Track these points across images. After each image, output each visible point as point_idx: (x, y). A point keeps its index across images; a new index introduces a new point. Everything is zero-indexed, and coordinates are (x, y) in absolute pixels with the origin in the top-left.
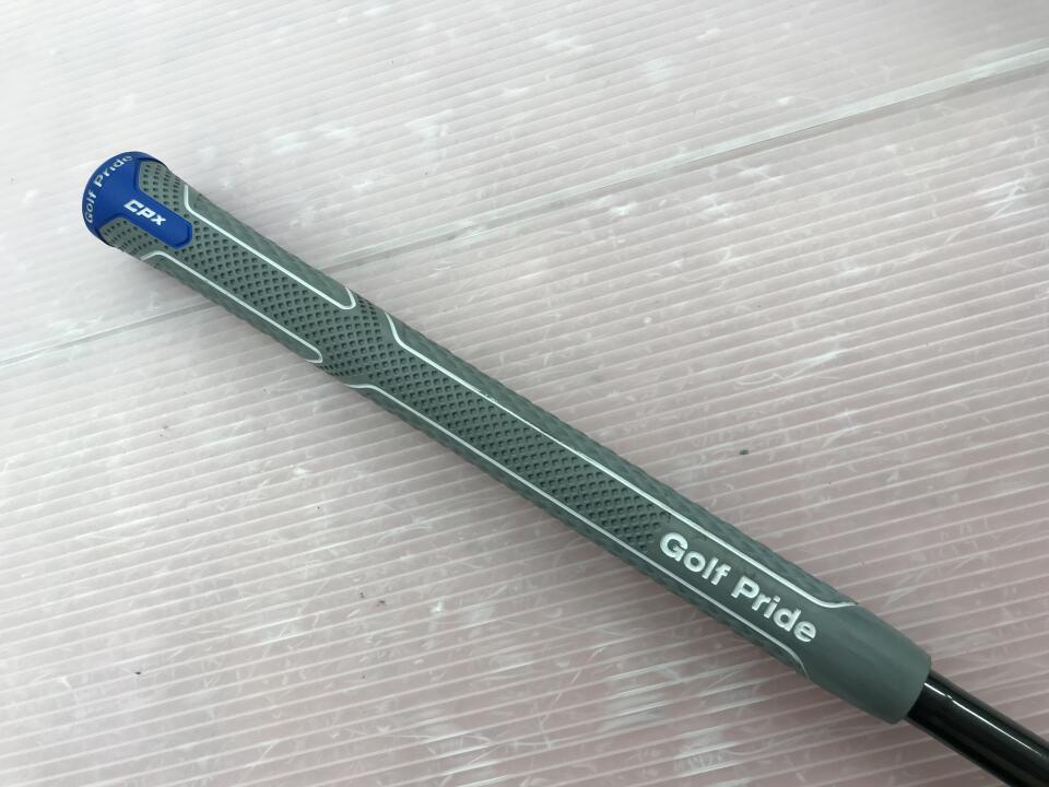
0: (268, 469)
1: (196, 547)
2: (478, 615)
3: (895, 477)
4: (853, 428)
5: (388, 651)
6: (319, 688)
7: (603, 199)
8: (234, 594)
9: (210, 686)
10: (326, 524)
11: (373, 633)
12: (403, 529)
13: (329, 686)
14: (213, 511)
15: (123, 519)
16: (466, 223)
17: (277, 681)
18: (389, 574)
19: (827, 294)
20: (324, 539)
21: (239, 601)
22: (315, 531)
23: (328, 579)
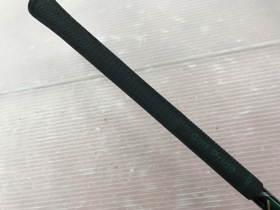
0: (89, 127)
1: (68, 146)
2: (143, 173)
3: (263, 148)
4: (252, 133)
5: (117, 180)
6: (97, 188)
7: (187, 63)
8: (77, 160)
9: (68, 184)
10: (103, 144)
11: (114, 175)
12: (124, 147)
13: (101, 188)
14: (74, 137)
15: (49, 136)
16: (148, 65)
17: (86, 185)
18: (119, 159)
19: (247, 95)
20: (103, 148)
21: (78, 162)
22: (101, 145)
23: (103, 158)
